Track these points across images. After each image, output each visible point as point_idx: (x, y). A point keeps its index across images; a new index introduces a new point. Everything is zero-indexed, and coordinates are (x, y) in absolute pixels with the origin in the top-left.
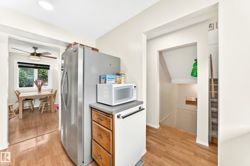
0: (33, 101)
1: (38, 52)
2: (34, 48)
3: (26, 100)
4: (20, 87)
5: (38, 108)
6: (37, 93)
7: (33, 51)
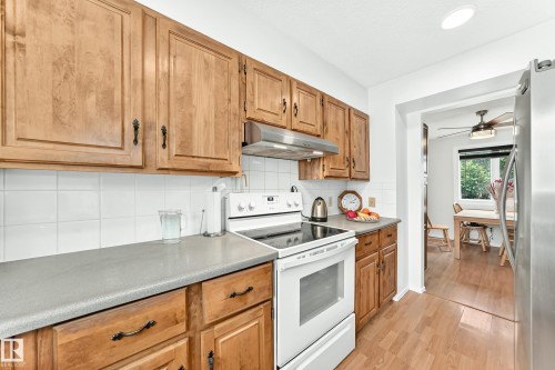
0: (488, 231)
1: (487, 119)
2: (478, 113)
3: (473, 224)
4: (463, 197)
5: (497, 249)
6: (494, 215)
7: (476, 121)
